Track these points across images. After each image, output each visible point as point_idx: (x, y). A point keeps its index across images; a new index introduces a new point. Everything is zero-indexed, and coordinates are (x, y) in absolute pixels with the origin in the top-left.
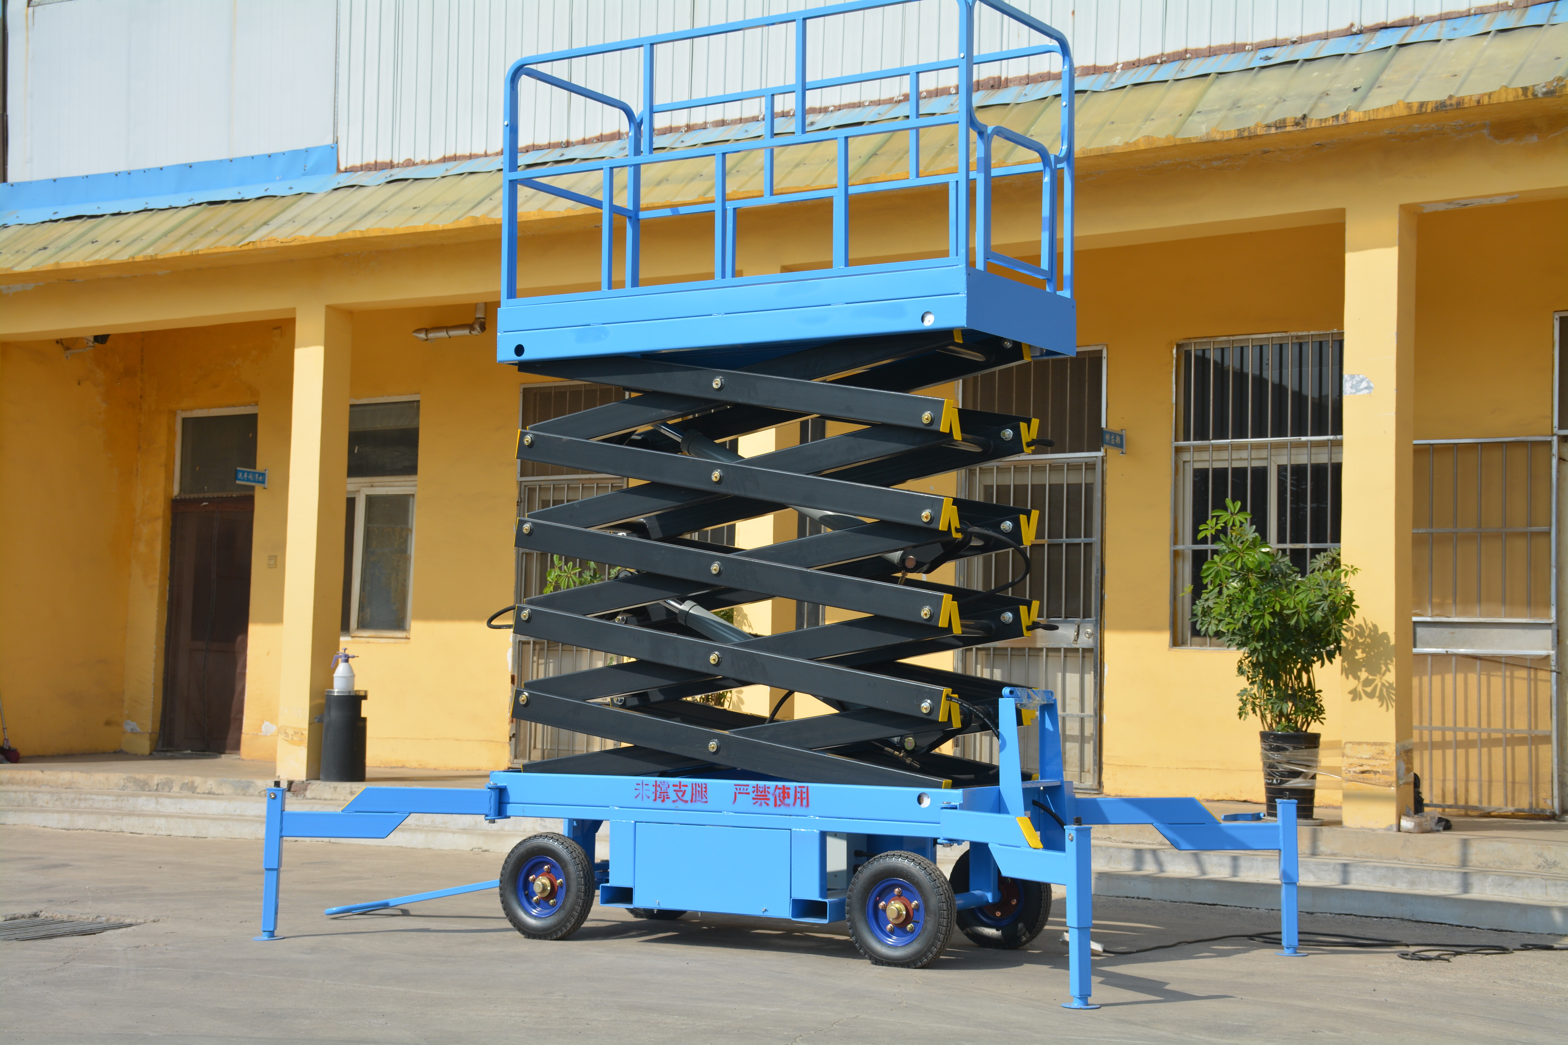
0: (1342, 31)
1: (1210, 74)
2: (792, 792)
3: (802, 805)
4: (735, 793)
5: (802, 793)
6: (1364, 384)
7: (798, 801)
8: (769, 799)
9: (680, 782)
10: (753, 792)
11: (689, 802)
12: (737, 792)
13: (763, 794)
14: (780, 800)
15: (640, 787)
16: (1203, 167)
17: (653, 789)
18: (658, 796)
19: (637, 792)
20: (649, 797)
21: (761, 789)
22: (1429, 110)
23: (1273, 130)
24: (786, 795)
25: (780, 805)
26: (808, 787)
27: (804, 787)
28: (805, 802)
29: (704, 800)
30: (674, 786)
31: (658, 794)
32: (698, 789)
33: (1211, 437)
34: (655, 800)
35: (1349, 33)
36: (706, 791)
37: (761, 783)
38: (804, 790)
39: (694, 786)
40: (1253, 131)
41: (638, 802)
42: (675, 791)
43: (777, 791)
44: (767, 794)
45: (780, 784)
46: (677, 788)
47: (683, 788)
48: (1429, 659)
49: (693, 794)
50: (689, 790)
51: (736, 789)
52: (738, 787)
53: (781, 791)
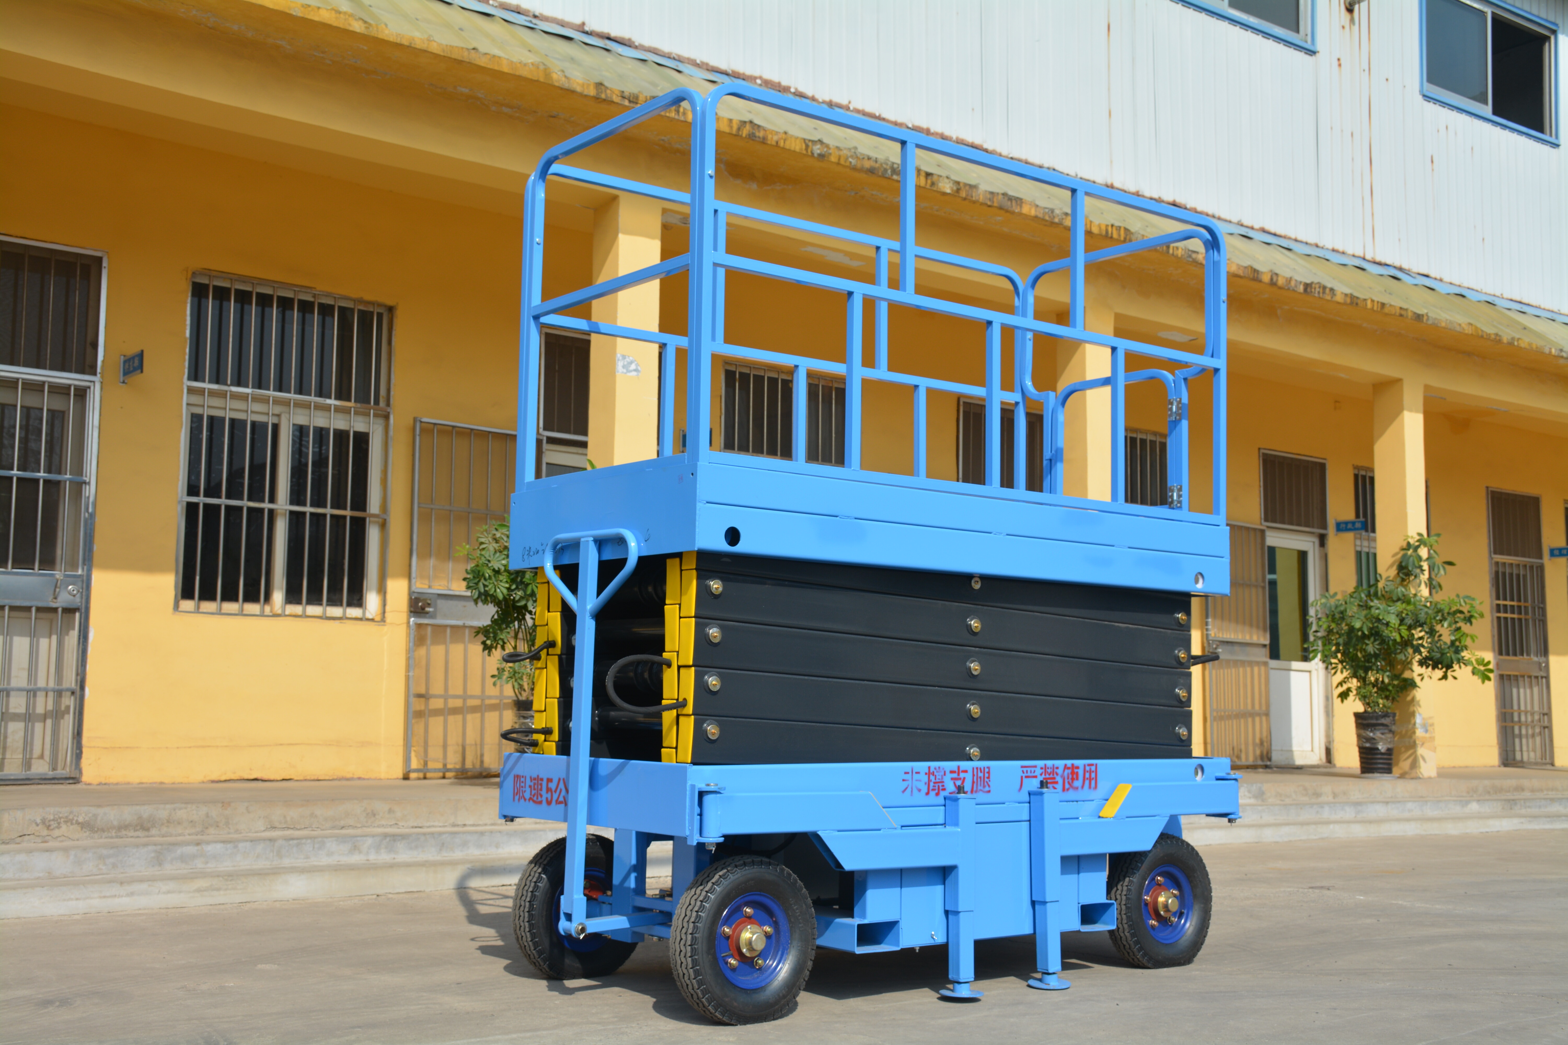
0: (576, 25)
1: (493, 16)
2: (1081, 772)
3: (1090, 787)
4: (1022, 777)
5: (1091, 772)
6: (633, 367)
7: (1087, 782)
8: (1057, 783)
9: (959, 767)
10: (1041, 775)
11: (969, 793)
12: (1024, 775)
13: (1051, 776)
14: (1069, 782)
15: (908, 777)
16: (493, 108)
17: (926, 778)
18: (931, 787)
19: (905, 784)
20: (919, 790)
21: (1049, 771)
22: (744, 135)
23: (626, 103)
24: (1075, 776)
25: (1068, 790)
26: (1096, 765)
27: (1092, 765)
28: (1093, 782)
29: (987, 789)
30: (952, 772)
31: (932, 784)
32: (980, 775)
33: (229, 382)
34: (927, 794)
35: (581, 29)
36: (988, 778)
37: (1049, 763)
38: (1093, 768)
39: (975, 770)
40: (609, 95)
41: (906, 799)
42: (952, 779)
43: (1067, 771)
44: (1055, 776)
45: (1069, 762)
46: (955, 775)
47: (962, 775)
48: (448, 630)
49: (973, 782)
50: (969, 777)
51: (1023, 771)
52: (1025, 769)
53: (1070, 771)
